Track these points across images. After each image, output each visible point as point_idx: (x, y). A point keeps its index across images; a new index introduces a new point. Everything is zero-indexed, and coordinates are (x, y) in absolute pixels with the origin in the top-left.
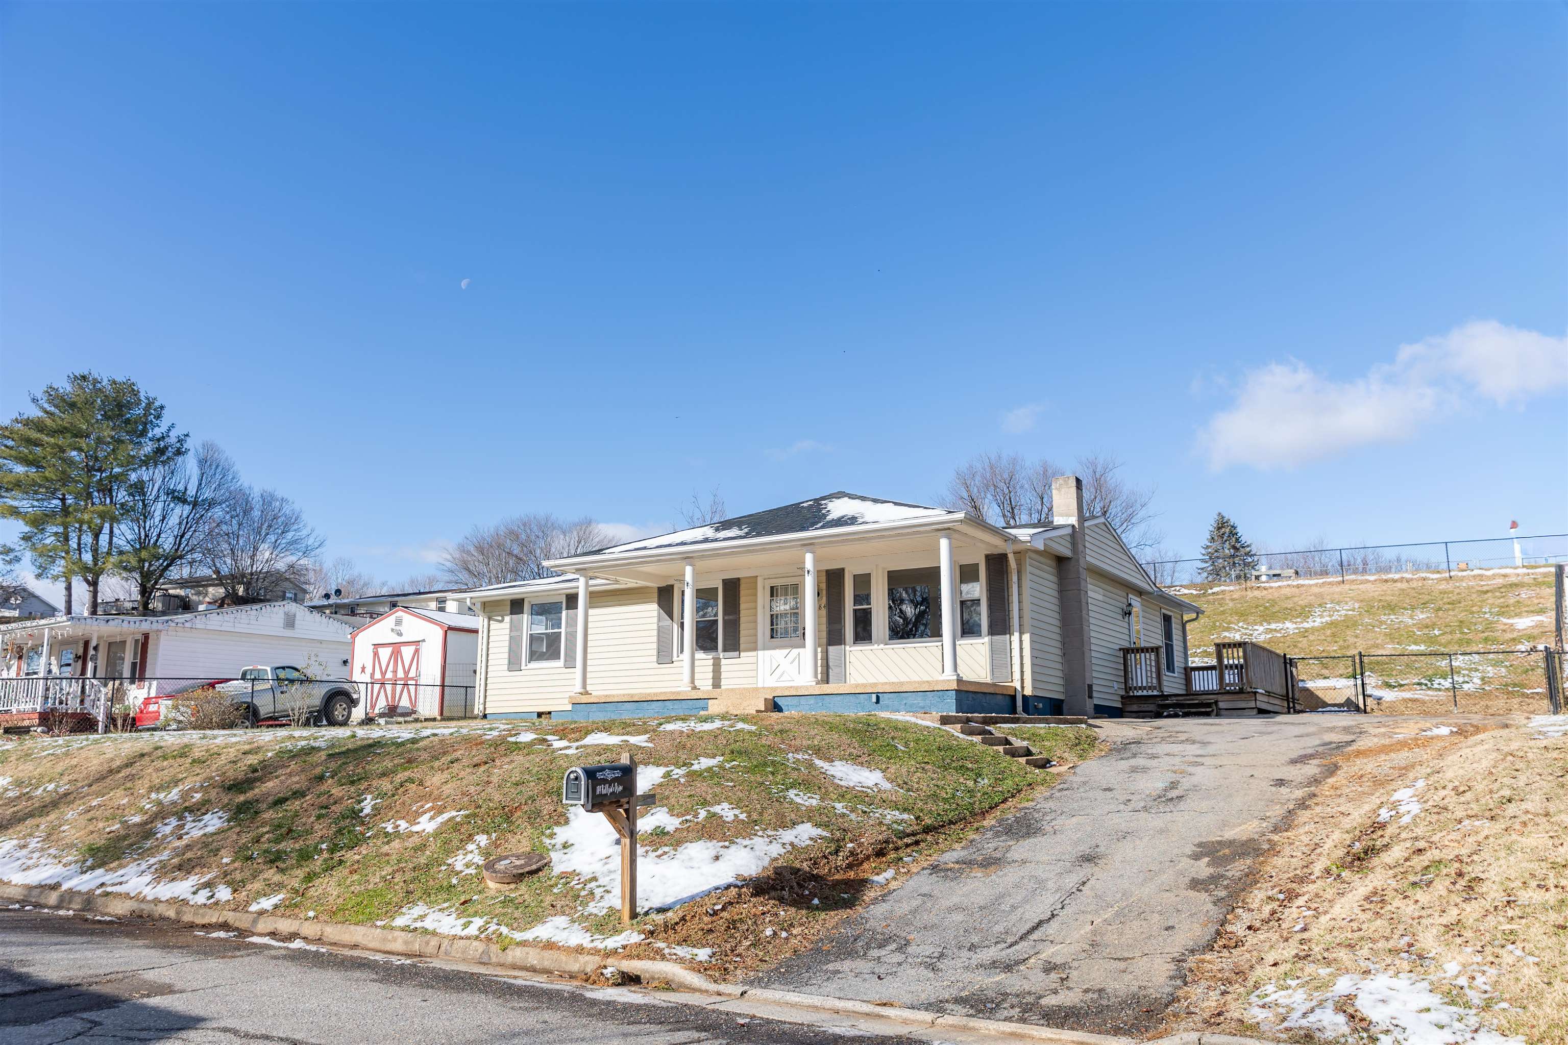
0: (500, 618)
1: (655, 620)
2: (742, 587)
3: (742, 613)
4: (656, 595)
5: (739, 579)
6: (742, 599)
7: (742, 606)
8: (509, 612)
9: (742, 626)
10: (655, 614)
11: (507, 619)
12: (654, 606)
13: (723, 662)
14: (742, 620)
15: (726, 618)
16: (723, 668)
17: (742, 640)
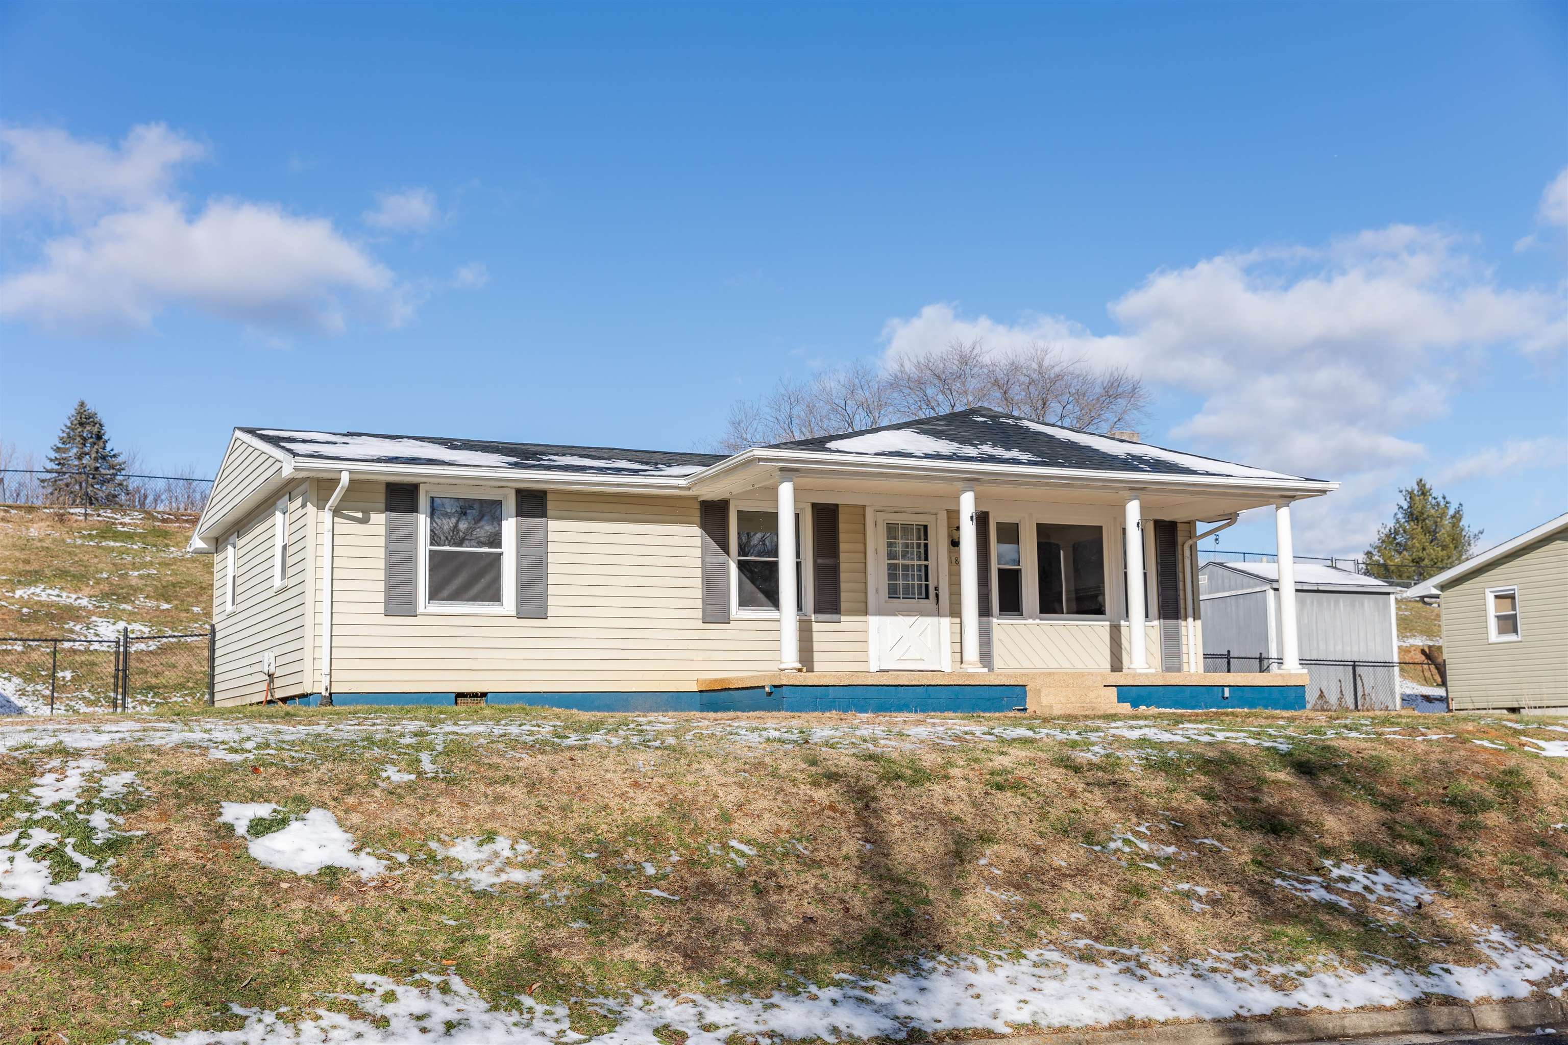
0: (359, 515)
1: (698, 552)
2: (842, 517)
3: (843, 556)
4: (697, 513)
5: (837, 506)
6: (842, 537)
7: (843, 547)
8: (382, 506)
9: (843, 576)
10: (698, 542)
11: (379, 519)
12: (696, 531)
13: (815, 626)
14: (843, 566)
15: (819, 561)
16: (816, 636)
17: (844, 596)
